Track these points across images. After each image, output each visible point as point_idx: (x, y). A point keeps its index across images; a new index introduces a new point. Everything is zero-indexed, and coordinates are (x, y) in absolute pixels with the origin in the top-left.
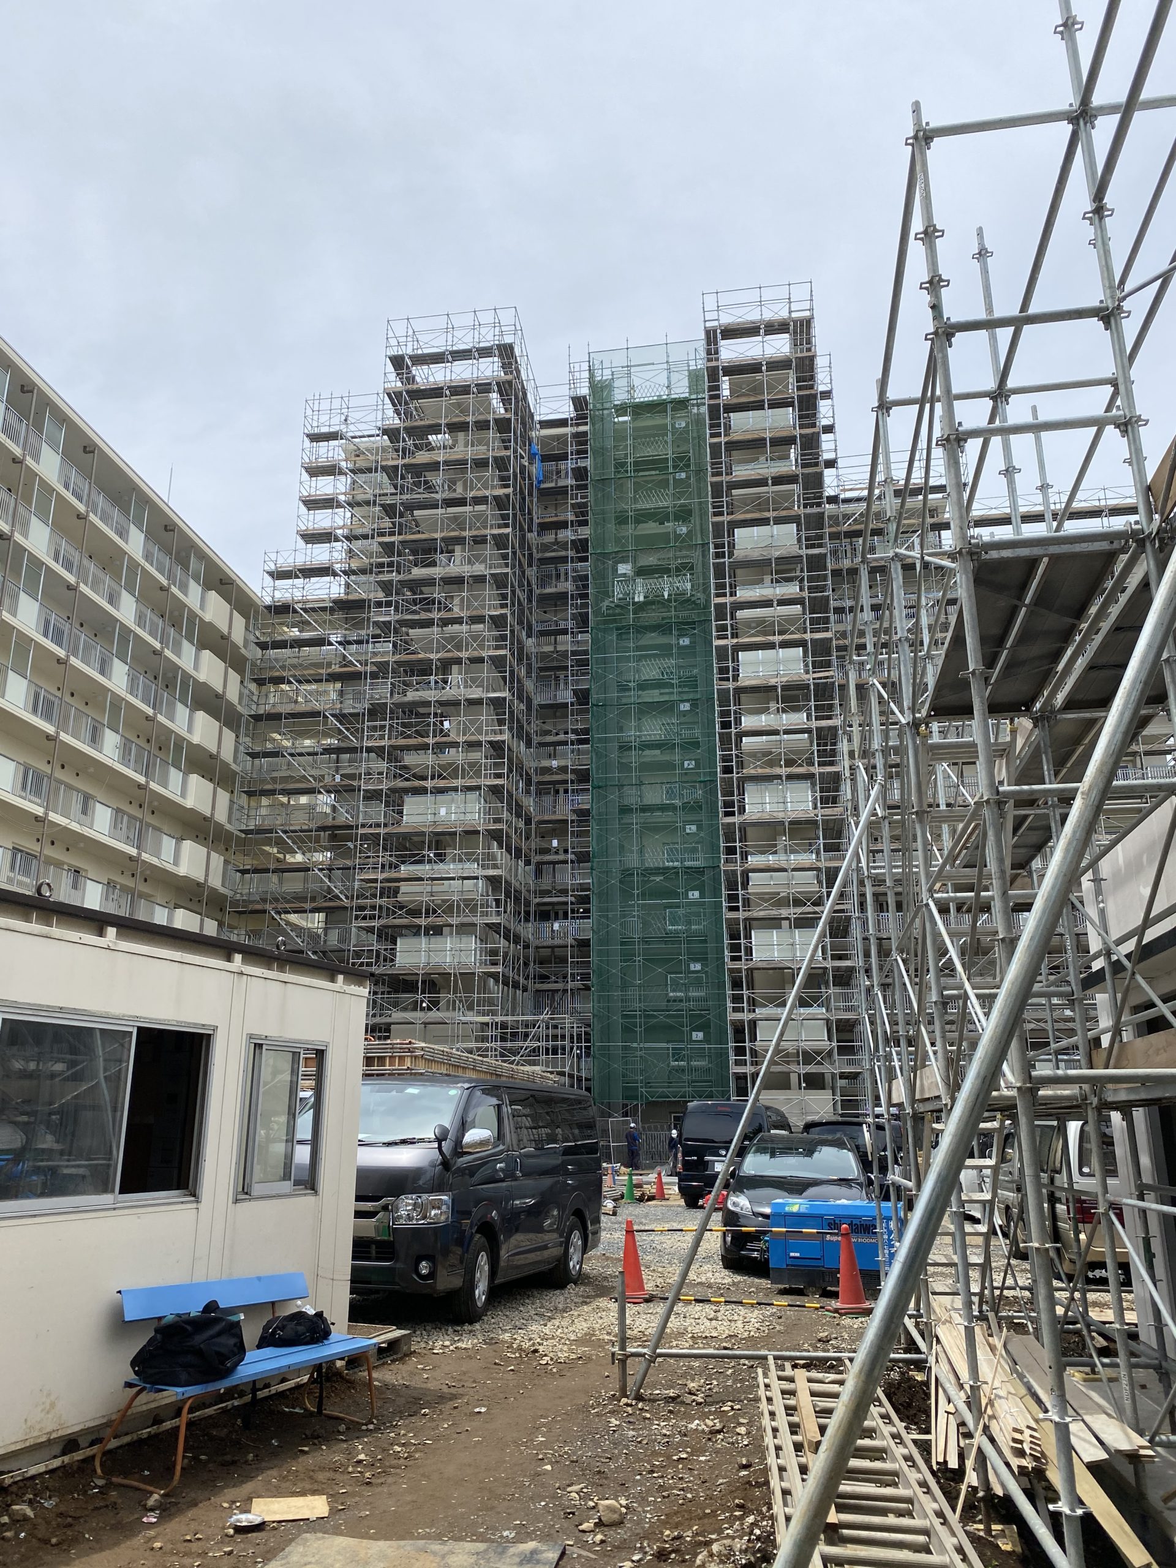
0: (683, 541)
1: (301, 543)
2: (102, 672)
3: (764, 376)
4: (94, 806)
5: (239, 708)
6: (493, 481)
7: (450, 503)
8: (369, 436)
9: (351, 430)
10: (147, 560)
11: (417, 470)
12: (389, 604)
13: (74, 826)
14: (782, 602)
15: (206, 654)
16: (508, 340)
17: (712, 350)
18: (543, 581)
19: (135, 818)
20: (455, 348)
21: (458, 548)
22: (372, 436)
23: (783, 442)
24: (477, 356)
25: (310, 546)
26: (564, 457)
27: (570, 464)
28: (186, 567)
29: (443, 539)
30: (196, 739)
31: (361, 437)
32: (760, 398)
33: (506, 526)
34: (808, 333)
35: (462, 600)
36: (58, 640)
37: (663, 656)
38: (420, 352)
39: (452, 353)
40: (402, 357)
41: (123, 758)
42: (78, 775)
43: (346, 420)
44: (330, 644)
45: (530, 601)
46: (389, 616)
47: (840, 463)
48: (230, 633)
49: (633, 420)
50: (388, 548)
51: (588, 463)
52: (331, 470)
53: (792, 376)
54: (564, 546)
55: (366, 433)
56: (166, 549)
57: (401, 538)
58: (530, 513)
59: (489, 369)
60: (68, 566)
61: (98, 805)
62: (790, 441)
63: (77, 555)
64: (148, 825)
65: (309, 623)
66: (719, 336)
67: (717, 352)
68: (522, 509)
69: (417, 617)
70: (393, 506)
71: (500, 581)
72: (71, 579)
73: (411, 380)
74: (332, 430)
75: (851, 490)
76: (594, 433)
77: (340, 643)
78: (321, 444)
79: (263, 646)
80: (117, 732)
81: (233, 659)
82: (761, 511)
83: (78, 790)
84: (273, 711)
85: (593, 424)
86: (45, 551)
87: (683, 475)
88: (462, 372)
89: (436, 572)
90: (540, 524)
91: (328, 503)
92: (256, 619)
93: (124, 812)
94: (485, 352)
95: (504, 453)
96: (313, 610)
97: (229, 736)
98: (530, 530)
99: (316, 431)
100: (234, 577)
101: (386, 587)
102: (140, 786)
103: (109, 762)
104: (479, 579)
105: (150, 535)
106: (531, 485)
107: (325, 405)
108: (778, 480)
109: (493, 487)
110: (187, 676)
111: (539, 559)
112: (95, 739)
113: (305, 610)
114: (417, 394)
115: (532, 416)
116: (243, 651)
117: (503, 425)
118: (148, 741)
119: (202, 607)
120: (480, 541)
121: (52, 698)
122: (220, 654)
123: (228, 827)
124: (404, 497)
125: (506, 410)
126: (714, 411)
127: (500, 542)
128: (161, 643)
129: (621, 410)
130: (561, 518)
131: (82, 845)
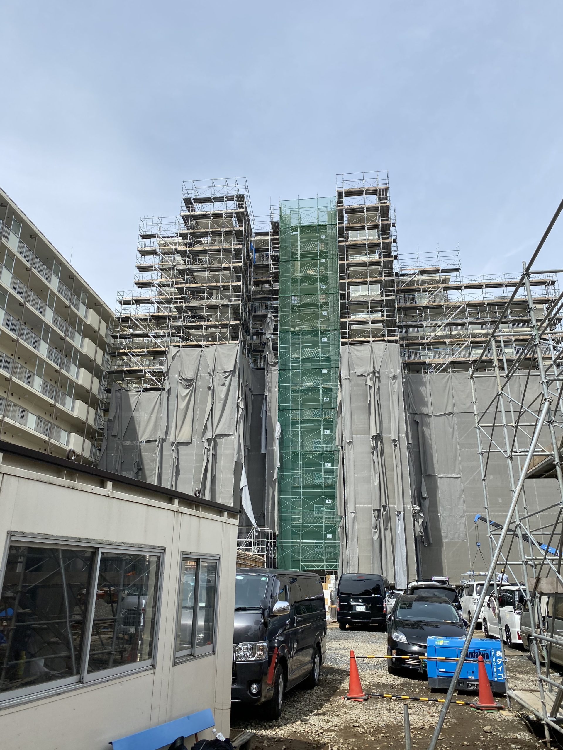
0: (324, 291)
1: (136, 287)
2: (34, 347)
3: (366, 214)
4: (28, 414)
5: (102, 368)
6: (233, 260)
7: (212, 270)
8: (171, 237)
9: (162, 234)
10: (59, 292)
11: (195, 253)
12: (180, 318)
13: (17, 425)
14: (374, 322)
15: (87, 340)
16: (241, 193)
17: (340, 201)
18: (256, 309)
19: (48, 422)
20: (215, 196)
21: (214, 291)
22: (173, 237)
23: (373, 247)
24: (226, 200)
25: (140, 289)
26: (267, 250)
27: (270, 254)
28: (78, 297)
29: (208, 287)
30: (80, 382)
31: (167, 237)
32: (363, 224)
33: (239, 281)
34: (386, 195)
35: (217, 317)
36: (13, 330)
37: (314, 347)
38: (198, 197)
39: (214, 198)
40: (190, 199)
41: (43, 391)
42: (20, 399)
43: (160, 229)
44: (149, 337)
45: (249, 318)
46: (179, 323)
47: (400, 257)
48: (99, 330)
49: (301, 233)
50: (181, 291)
51: (279, 254)
52: (151, 253)
53: (378, 214)
54: (266, 292)
55: (170, 235)
56: (69, 287)
57: (187, 285)
58: (250, 276)
59: (232, 207)
60: (20, 294)
61: (29, 414)
62: (377, 245)
63: (25, 289)
64: (55, 425)
65: (138, 326)
66: (344, 195)
67: (342, 202)
68: (247, 274)
69: (194, 324)
70: (183, 270)
71: (235, 308)
72: (22, 300)
73: (194, 210)
74: (153, 233)
75: (405, 270)
76: (281, 239)
77: (154, 336)
78: (147, 240)
79: (115, 337)
80: (41, 377)
81: (100, 344)
82: (363, 278)
83: (20, 407)
84: (119, 369)
85: (281, 235)
86: (9, 286)
87: (324, 260)
88: (219, 208)
89: (205, 303)
90: (254, 281)
91: (150, 268)
92: (112, 324)
93: (42, 418)
94: (230, 198)
95: (238, 246)
96: (141, 320)
97: (96, 381)
98: (250, 285)
99: (145, 234)
100: (102, 303)
101: (179, 309)
102: (51, 405)
103: (36, 393)
104: (226, 307)
105: (61, 281)
106: (251, 263)
107: (150, 222)
108: (372, 264)
109: (233, 263)
110: (77, 351)
111: (254, 298)
112: (29, 381)
113: (137, 320)
114: (196, 217)
115: (251, 230)
116: (105, 339)
117: (239, 233)
118: (56, 383)
119: (86, 317)
120: (226, 288)
121: (9, 360)
122: (94, 340)
123: (94, 427)
124: (189, 266)
125: (240, 226)
126: (341, 230)
127: (236, 289)
128: (65, 333)
129: (295, 229)
130: (265, 279)
131: (20, 434)
